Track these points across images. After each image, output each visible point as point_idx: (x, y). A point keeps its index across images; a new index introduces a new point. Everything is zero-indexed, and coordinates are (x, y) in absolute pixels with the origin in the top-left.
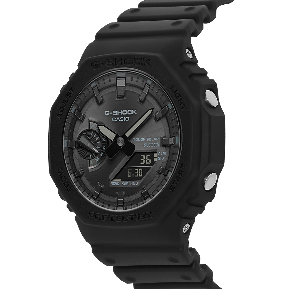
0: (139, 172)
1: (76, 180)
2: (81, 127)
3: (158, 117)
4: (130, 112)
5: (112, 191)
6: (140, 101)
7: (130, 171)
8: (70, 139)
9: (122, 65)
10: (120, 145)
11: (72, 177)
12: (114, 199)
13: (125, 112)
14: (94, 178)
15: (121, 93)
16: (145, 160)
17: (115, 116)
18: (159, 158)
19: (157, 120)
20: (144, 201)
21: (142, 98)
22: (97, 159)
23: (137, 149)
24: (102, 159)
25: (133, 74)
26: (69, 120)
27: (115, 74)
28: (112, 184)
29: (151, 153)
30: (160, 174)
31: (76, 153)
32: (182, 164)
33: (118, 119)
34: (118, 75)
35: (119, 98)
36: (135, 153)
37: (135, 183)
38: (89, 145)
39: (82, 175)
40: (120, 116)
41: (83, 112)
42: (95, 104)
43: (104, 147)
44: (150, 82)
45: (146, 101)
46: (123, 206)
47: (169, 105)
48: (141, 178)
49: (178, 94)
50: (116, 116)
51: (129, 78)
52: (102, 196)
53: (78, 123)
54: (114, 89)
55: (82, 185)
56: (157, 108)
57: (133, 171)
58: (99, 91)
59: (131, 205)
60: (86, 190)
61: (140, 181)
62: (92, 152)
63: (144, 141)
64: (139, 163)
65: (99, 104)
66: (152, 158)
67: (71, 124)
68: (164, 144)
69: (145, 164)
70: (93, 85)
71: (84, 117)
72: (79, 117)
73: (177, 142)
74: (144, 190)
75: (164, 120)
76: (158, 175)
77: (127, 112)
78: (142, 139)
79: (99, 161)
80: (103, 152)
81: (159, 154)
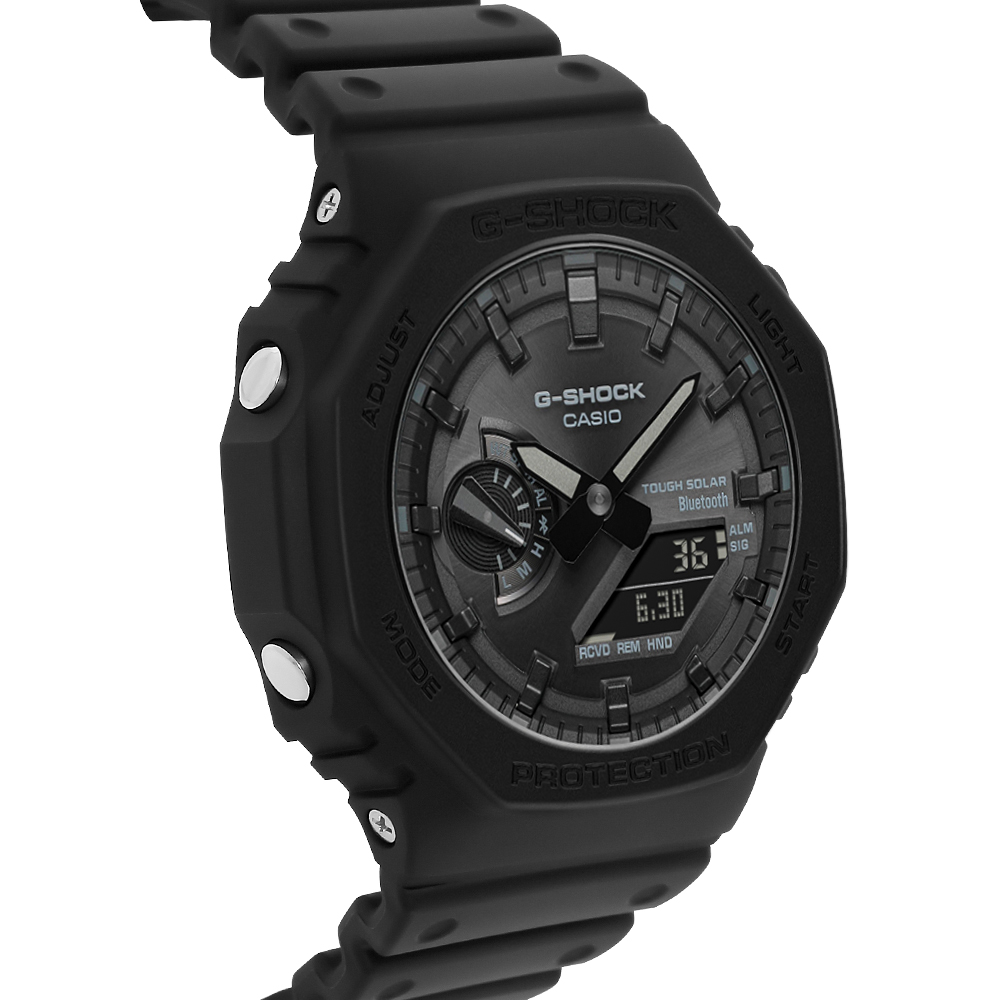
0: (671, 603)
1: (452, 651)
2: (454, 456)
3: (717, 405)
4: (621, 392)
5: (586, 680)
6: (653, 350)
7: (643, 602)
8: (418, 497)
9: (580, 226)
10: (599, 510)
11: (438, 641)
12: (595, 708)
13: (604, 394)
14: (517, 635)
15: (586, 326)
16: (689, 555)
17: (571, 409)
18: (734, 546)
19: (715, 414)
20: (698, 701)
21: (658, 338)
22: (524, 569)
23: (660, 520)
24: (539, 567)
25: (620, 257)
26: (407, 431)
27: (559, 256)
28: (583, 652)
29: (707, 532)
30: (741, 600)
31: (443, 551)
32: (807, 556)
33: (583, 420)
34: (569, 261)
35: (578, 342)
36: (654, 536)
37: (663, 642)
38: (488, 517)
39: (475, 630)
40: (588, 407)
41: (457, 399)
42: (498, 369)
43: (543, 521)
44: (678, 284)
45: (672, 352)
46: (628, 729)
47: (749, 360)
48: (683, 620)
49: (773, 324)
50: (577, 409)
51: (607, 272)
52: (553, 699)
53: (441, 441)
54: (559, 312)
55: (477, 667)
56: (712, 374)
57: (652, 601)
58: (510, 319)
59: (657, 721)
60: (492, 682)
61: (680, 635)
62: (504, 544)
63: (678, 493)
64: (668, 569)
65: (513, 366)
66: (710, 547)
67: (415, 446)
68: (745, 495)
69: (690, 572)
70: (483, 299)
71: (461, 418)
72: (443, 419)
73: (785, 486)
74: (696, 662)
75: (737, 415)
76: (735, 605)
77: (613, 392)
78: (672, 486)
79: (531, 576)
80: (541, 542)
81: (733, 530)
